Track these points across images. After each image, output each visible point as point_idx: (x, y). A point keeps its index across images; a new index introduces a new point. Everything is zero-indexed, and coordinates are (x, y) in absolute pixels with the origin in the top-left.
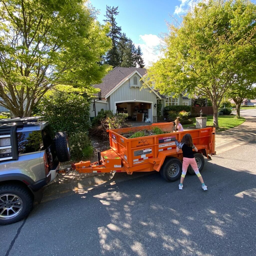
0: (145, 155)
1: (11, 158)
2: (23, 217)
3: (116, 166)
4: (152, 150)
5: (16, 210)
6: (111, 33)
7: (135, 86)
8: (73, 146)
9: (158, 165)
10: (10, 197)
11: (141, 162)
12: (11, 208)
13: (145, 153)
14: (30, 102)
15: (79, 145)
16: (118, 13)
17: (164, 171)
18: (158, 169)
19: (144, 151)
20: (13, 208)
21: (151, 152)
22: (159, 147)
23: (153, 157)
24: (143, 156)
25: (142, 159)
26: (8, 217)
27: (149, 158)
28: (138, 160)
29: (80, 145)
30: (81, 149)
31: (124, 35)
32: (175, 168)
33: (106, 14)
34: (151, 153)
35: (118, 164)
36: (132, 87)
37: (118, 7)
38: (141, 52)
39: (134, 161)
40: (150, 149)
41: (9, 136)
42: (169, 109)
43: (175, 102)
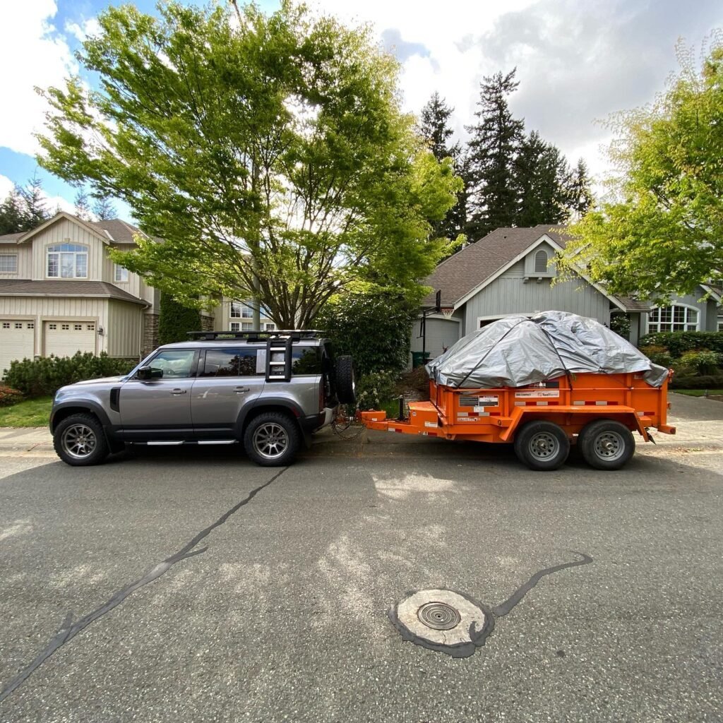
0: (483, 408)
1: (283, 377)
2: (286, 462)
3: (428, 424)
4: (499, 400)
5: (280, 448)
6: (496, 141)
7: (540, 275)
8: (365, 393)
9: (507, 428)
10: (276, 430)
11: (473, 420)
12: (274, 446)
13: (482, 404)
14: (305, 312)
15: (375, 392)
16: (517, 85)
17: (520, 441)
18: (505, 437)
19: (482, 400)
20: (277, 446)
21: (496, 403)
22: (516, 397)
23: (501, 414)
24: (478, 409)
25: (477, 414)
26: (269, 457)
27: (491, 414)
28: (467, 414)
29: (377, 394)
30: (377, 400)
31: (534, 136)
32: (551, 443)
33: (480, 100)
34: (496, 406)
35: (432, 422)
36: (530, 278)
37: (514, 71)
38: (589, 176)
39: (459, 414)
40: (495, 397)
41: (284, 349)
42: (654, 340)
43: (685, 322)
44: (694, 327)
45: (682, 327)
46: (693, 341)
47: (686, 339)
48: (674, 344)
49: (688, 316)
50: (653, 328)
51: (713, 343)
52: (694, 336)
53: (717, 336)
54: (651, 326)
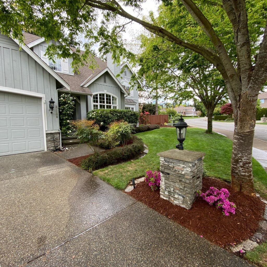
42: (95, 115)
43: (111, 104)
44: (116, 107)
45: (110, 107)
46: (115, 115)
47: (112, 114)
48: (106, 117)
49: (112, 101)
50: (96, 106)
51: (125, 116)
52: (116, 112)
53: (126, 112)
54: (94, 105)
